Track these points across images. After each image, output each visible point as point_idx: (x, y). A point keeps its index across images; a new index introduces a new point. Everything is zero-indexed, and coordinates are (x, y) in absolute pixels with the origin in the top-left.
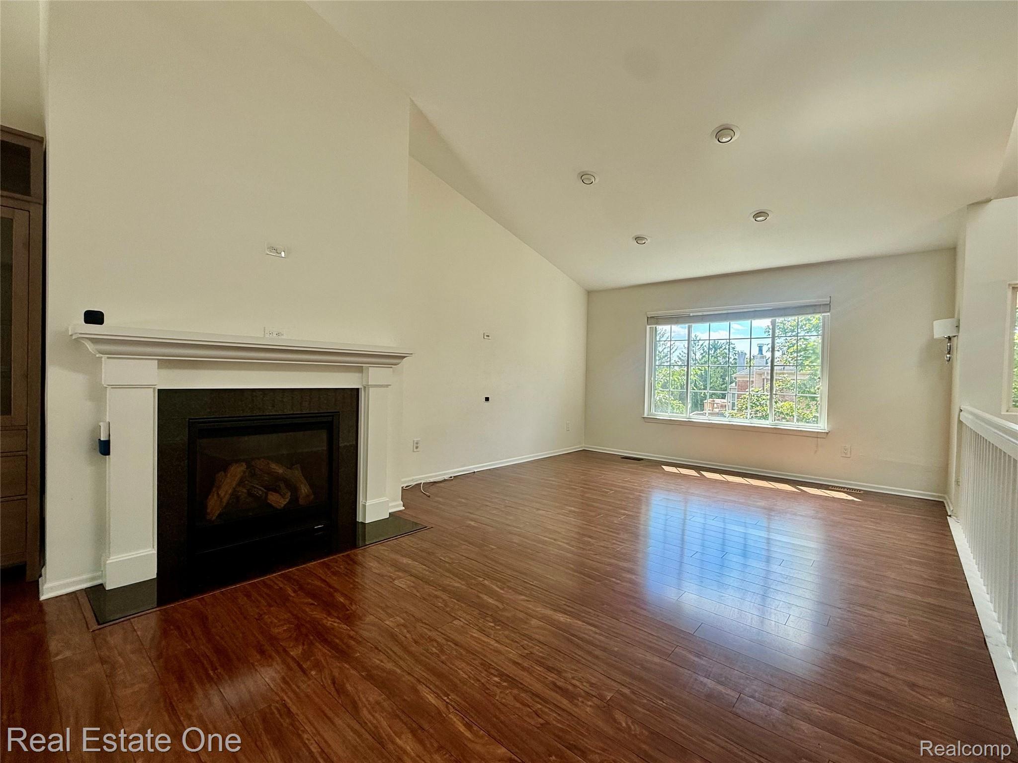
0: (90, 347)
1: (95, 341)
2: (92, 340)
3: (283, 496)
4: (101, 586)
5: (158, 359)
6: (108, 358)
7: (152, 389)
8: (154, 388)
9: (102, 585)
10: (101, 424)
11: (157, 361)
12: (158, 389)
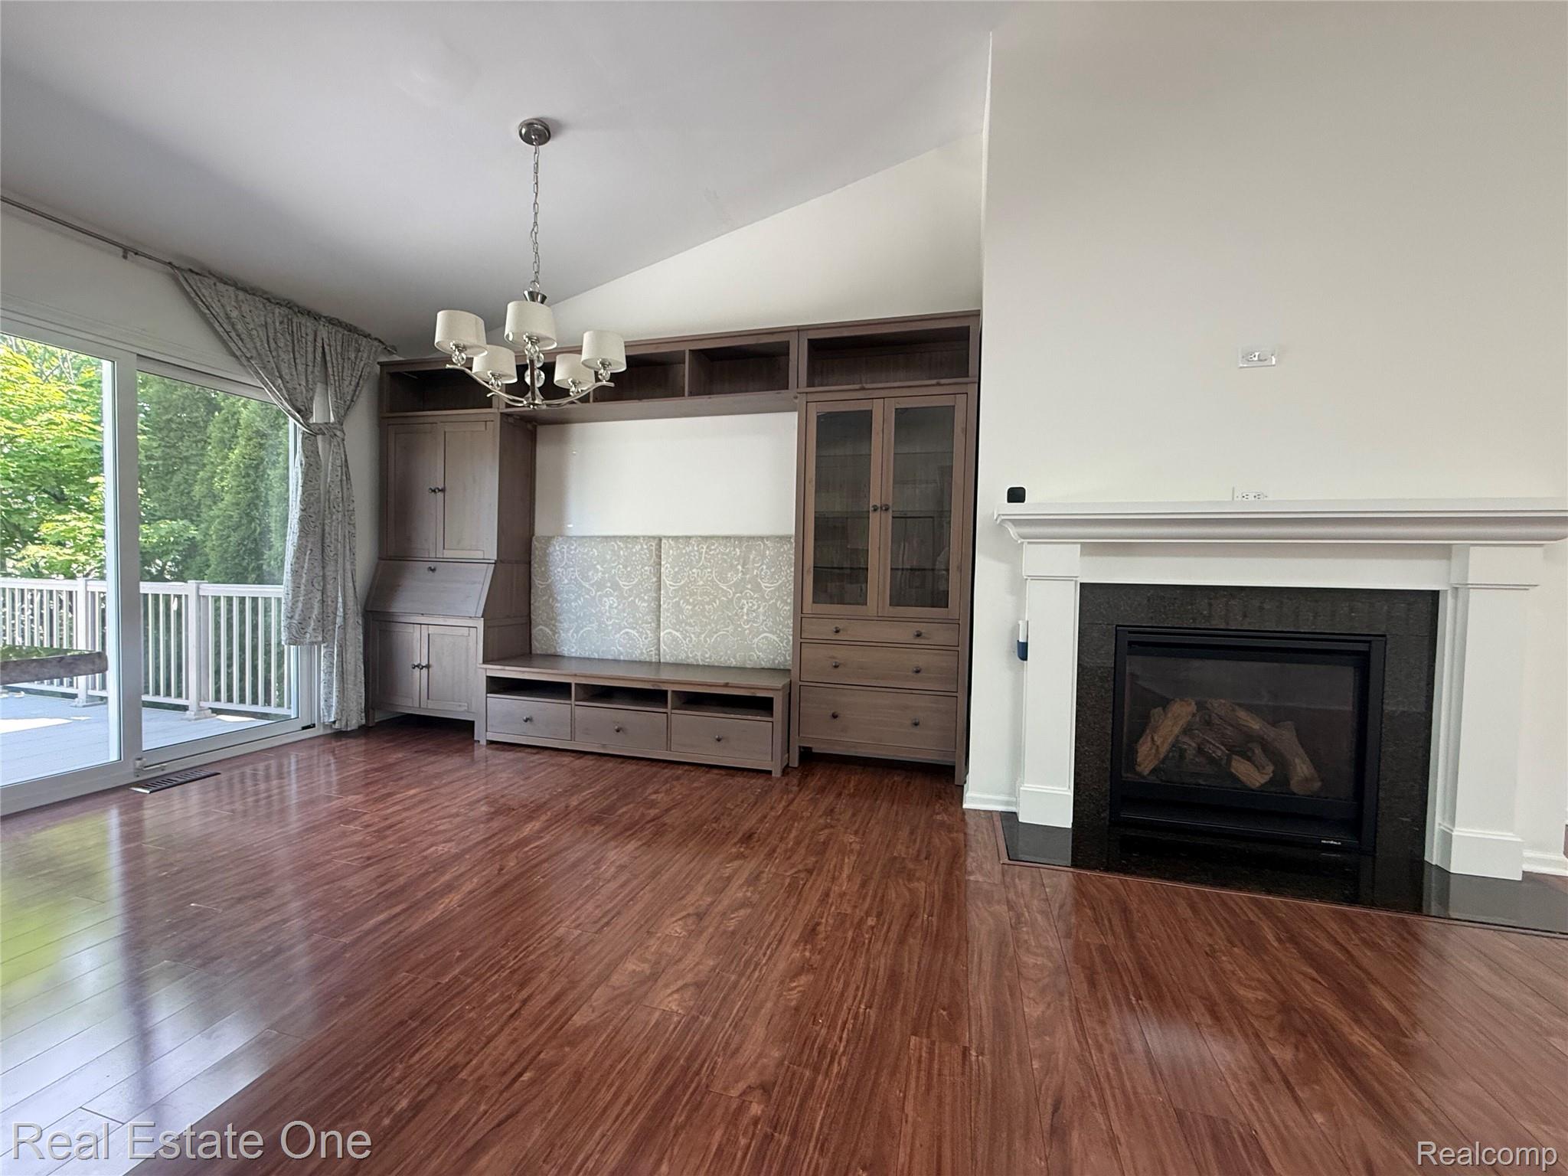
0: (1013, 531)
1: (1016, 523)
2: (1014, 522)
3: (1259, 768)
4: (1014, 815)
5: (1081, 543)
6: (1029, 543)
7: (1073, 582)
8: (1076, 581)
9: (1015, 813)
10: (1020, 622)
11: (1079, 546)
12: (1081, 584)
